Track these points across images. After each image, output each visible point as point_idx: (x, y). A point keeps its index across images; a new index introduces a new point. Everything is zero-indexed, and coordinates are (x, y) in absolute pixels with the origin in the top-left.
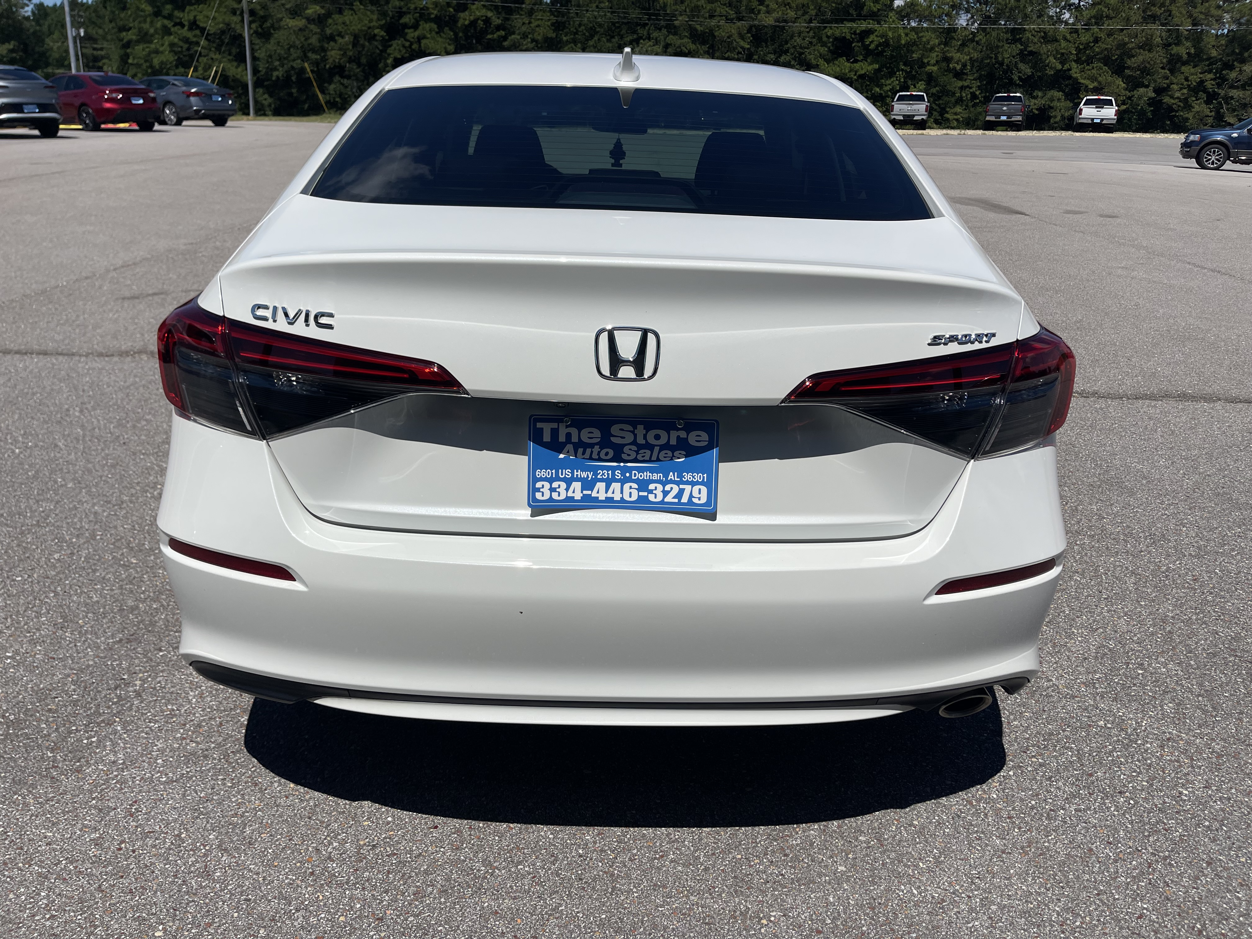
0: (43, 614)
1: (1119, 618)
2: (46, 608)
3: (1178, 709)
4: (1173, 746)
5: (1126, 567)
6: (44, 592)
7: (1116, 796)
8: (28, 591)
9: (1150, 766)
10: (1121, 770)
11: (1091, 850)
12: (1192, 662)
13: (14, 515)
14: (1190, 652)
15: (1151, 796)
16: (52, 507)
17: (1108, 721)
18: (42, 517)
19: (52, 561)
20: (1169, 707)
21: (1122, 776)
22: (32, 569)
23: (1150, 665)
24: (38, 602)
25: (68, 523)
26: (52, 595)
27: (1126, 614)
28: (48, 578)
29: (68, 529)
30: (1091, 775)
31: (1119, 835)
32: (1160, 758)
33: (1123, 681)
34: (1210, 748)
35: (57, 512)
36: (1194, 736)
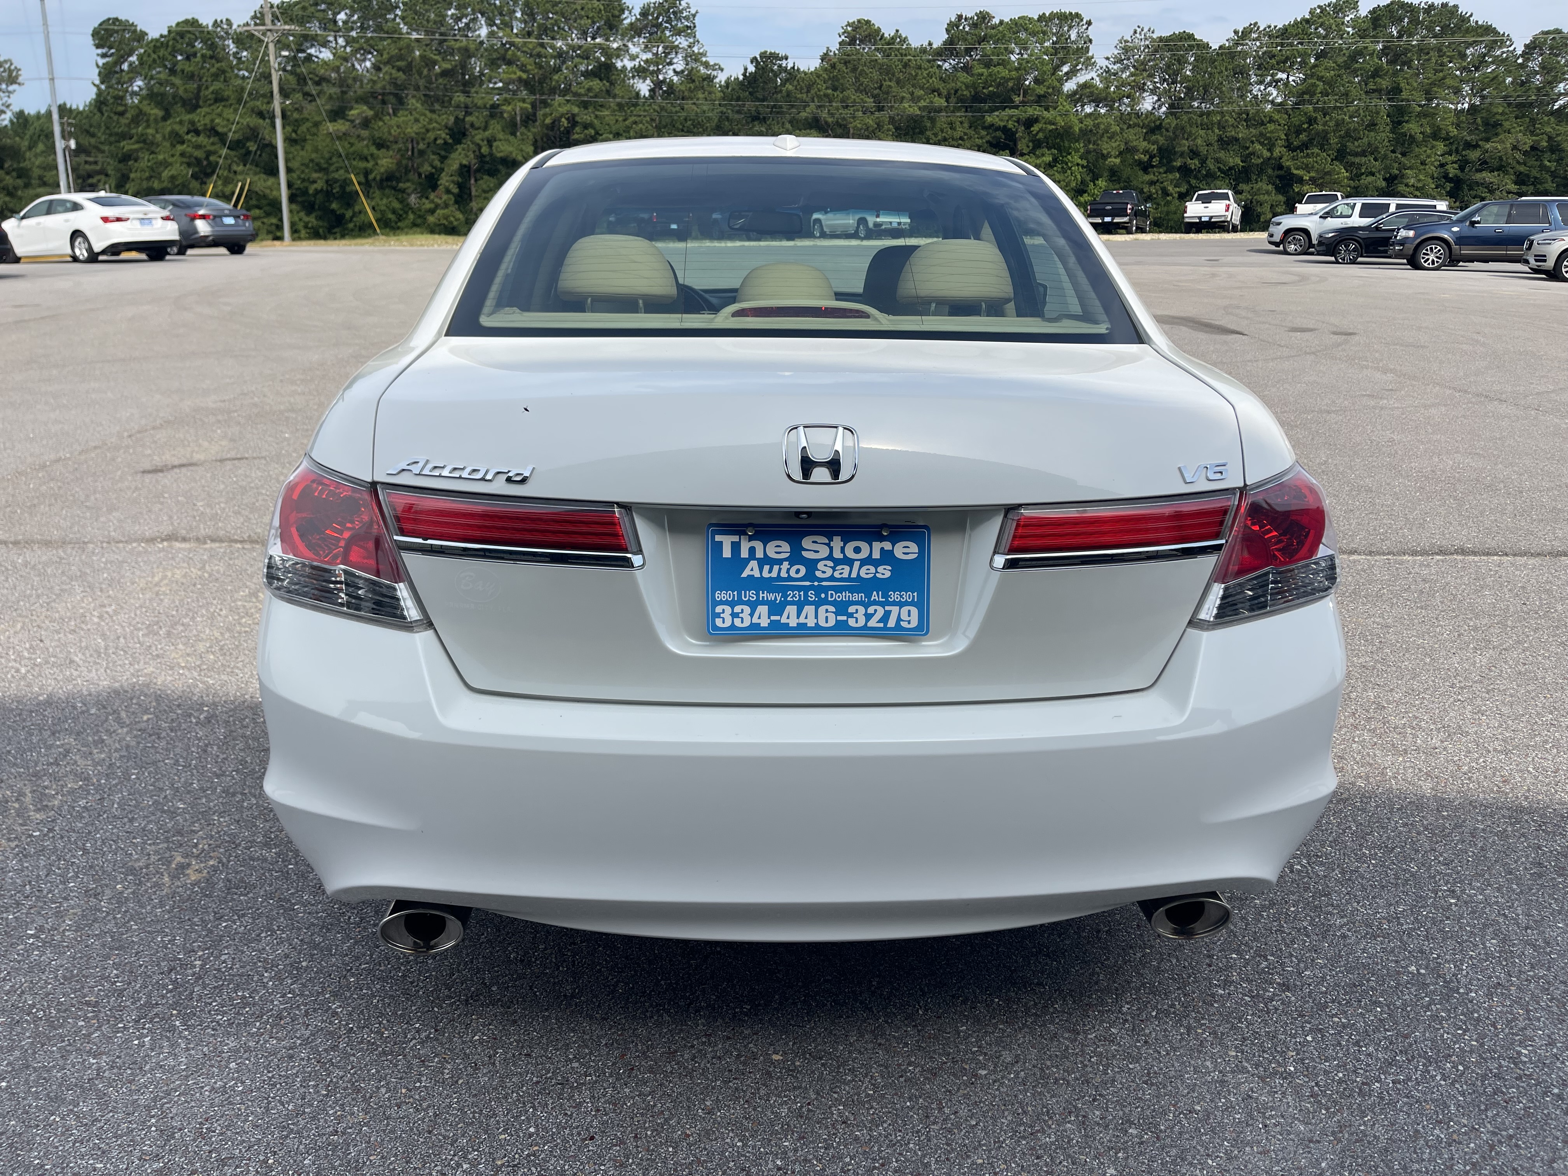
1: (1419, 833)
3: (1504, 947)
4: (1502, 994)
5: (1419, 769)
7: (1441, 1062)
9: (1478, 1020)
10: (1443, 1028)
11: (1417, 1131)
12: (1515, 887)
14: (1511, 873)
15: (1484, 1059)
17: (1420, 965)
20: (1492, 944)
21: (1445, 1035)
23: (1463, 891)
27: (1426, 829)
30: (1406, 1037)
31: (1449, 1111)
32: (1489, 1010)
33: (1433, 913)
34: (1548, 994)
36: (1526, 981)
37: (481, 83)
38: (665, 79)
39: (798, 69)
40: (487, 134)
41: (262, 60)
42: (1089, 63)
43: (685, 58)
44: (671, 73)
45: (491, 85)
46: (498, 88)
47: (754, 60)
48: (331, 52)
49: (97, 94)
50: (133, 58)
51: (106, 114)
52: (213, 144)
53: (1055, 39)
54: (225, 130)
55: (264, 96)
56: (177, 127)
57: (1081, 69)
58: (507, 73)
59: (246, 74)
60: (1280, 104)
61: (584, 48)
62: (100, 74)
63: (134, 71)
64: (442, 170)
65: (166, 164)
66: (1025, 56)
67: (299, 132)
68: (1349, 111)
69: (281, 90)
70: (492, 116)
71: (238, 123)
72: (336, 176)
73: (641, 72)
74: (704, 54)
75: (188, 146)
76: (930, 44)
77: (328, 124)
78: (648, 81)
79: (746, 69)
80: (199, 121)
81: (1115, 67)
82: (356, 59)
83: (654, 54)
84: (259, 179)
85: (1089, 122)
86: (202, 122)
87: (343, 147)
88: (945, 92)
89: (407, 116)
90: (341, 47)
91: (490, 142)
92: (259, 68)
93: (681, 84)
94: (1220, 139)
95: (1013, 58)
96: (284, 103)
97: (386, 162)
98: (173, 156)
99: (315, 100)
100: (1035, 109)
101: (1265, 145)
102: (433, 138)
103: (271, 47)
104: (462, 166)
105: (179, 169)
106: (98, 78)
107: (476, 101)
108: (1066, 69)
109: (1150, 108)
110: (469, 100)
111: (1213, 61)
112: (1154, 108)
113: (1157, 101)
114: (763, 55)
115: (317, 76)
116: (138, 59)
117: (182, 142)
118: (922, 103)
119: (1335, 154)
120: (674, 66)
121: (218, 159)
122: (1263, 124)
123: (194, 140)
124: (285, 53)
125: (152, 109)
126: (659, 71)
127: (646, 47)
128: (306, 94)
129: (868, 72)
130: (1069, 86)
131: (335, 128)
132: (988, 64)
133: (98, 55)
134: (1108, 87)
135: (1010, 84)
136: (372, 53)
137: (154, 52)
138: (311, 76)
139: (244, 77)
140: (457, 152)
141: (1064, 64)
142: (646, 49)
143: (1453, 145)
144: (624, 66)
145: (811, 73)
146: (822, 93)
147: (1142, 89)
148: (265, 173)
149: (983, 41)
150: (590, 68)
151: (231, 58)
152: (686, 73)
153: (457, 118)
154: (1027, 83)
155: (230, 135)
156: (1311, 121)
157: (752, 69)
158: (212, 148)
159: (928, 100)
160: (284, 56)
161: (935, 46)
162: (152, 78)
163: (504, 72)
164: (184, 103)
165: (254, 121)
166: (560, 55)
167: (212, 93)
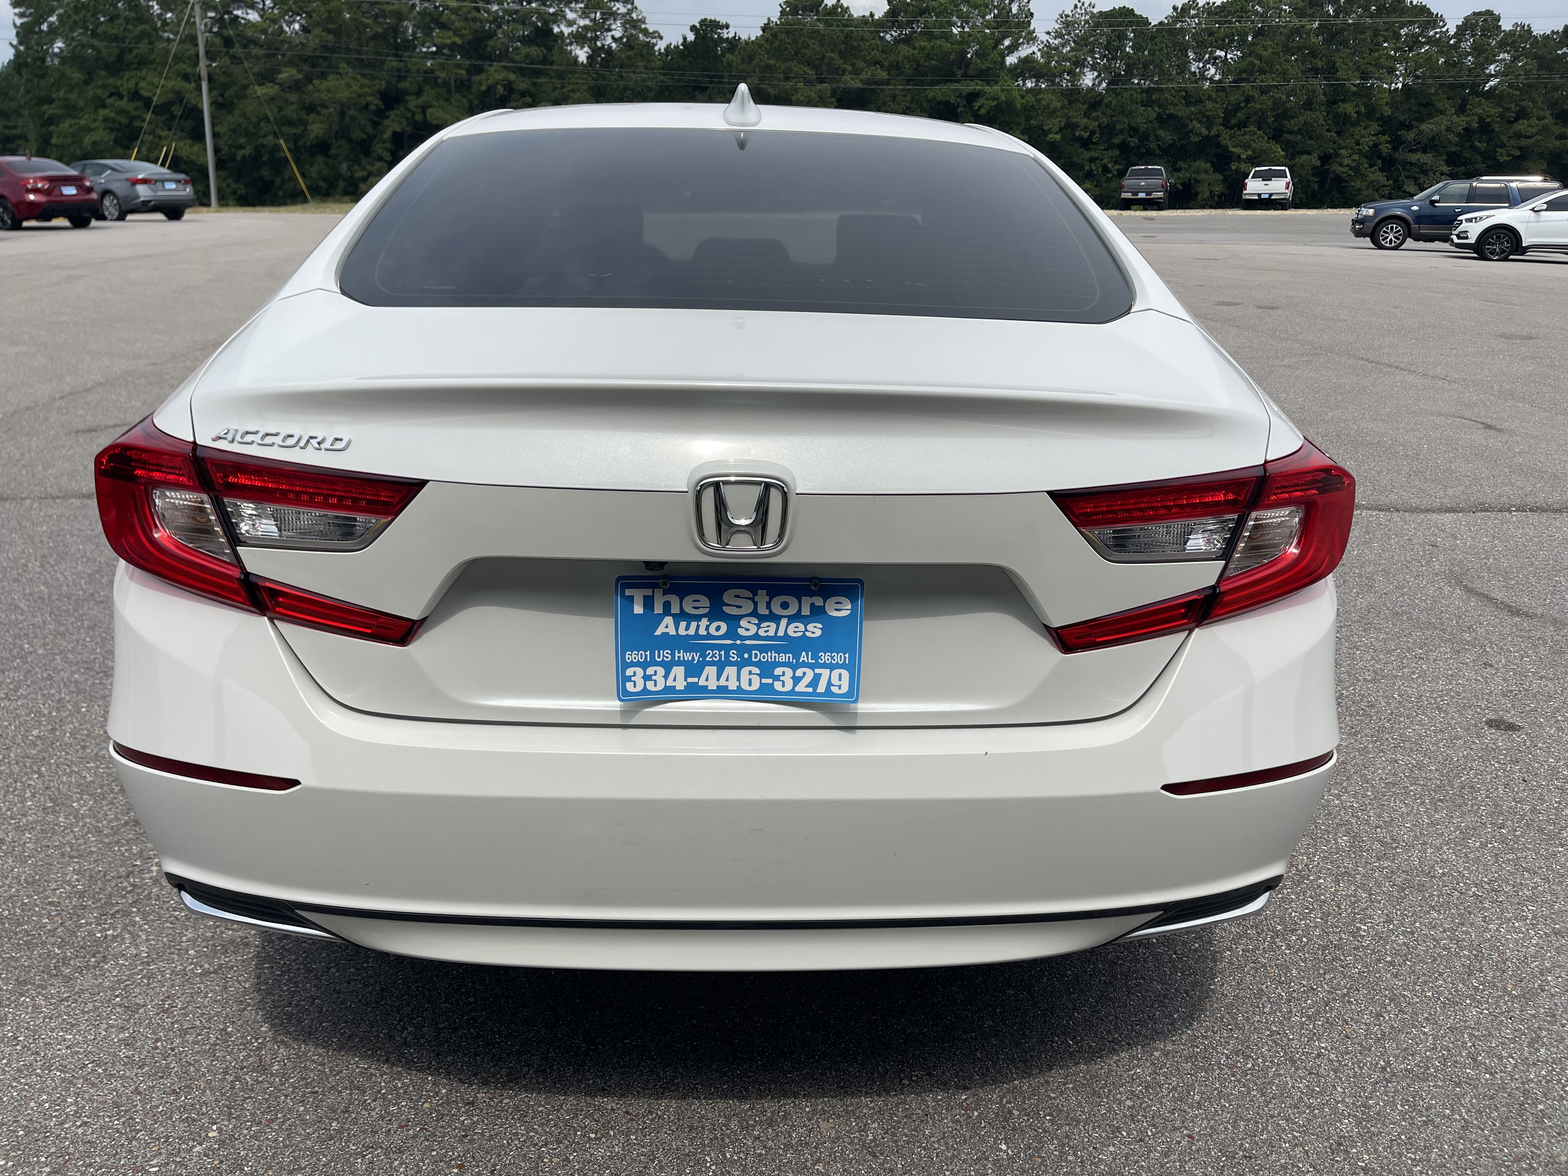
37: (415, 47)
38: (603, 45)
39: (740, 38)
40: (421, 100)
41: (188, 21)
42: (1031, 38)
43: (623, 25)
44: (609, 40)
45: (424, 50)
46: (433, 53)
47: (693, 28)
48: (259, 13)
49: (15, 55)
50: (53, 19)
51: (25, 77)
52: (136, 109)
53: (996, 11)
54: (149, 94)
55: (189, 58)
56: (99, 92)
57: (1023, 43)
58: (441, 38)
59: (171, 36)
60: (1220, 81)
61: (521, 14)
62: (18, 34)
63: (53, 32)
64: (375, 136)
65: (87, 129)
66: (967, 29)
67: (226, 95)
68: (1286, 90)
69: (207, 52)
70: (426, 81)
71: (163, 86)
72: (265, 142)
73: (580, 38)
74: (643, 21)
75: (111, 111)
76: (872, 15)
77: (256, 87)
78: (586, 49)
79: (685, 39)
80: (122, 85)
81: (1056, 42)
82: (285, 21)
83: (591, 20)
84: (185, 145)
85: (1030, 98)
86: (125, 86)
87: (271, 111)
88: (886, 64)
89: (337, 80)
90: (270, 8)
91: (424, 109)
92: (184, 29)
93: (619, 51)
94: (1159, 116)
95: (955, 31)
96: (210, 66)
97: (316, 129)
98: (95, 120)
99: (242, 63)
100: (977, 84)
101: (1203, 123)
102: (364, 103)
103: (197, 8)
104: (395, 134)
105: (101, 135)
106: (16, 39)
107: (409, 66)
108: (1007, 42)
109: (1090, 84)
110: (402, 65)
111: (1153, 38)
112: (1093, 84)
113: (1097, 77)
114: (703, 22)
115: (244, 38)
116: (58, 19)
117: (104, 106)
118: (864, 76)
119: (1273, 133)
120: (613, 33)
121: (142, 124)
122: (1201, 101)
123: (117, 104)
124: (211, 14)
125: (73, 72)
126: (597, 38)
127: (584, 13)
128: (233, 57)
129: (810, 42)
130: (1011, 60)
131: (264, 91)
132: (931, 36)
133: (16, 14)
134: (1049, 62)
135: (952, 57)
136: (301, 15)
137: (76, 13)
138: (239, 39)
139: (169, 40)
140: (390, 119)
141: (1005, 38)
142: (584, 14)
143: (1388, 126)
144: (561, 32)
145: (753, 42)
146: (763, 64)
147: (1083, 66)
148: (190, 138)
149: (924, 13)
150: (526, 33)
151: (156, 19)
152: (625, 40)
153: (388, 82)
154: (969, 56)
155: (155, 98)
156: (1249, 99)
157: (691, 37)
158: (136, 113)
159: (869, 73)
160: (211, 18)
161: (876, 17)
162: (73, 39)
163: (437, 36)
164: (107, 67)
165: (180, 84)
166: (496, 20)
167: (136, 57)
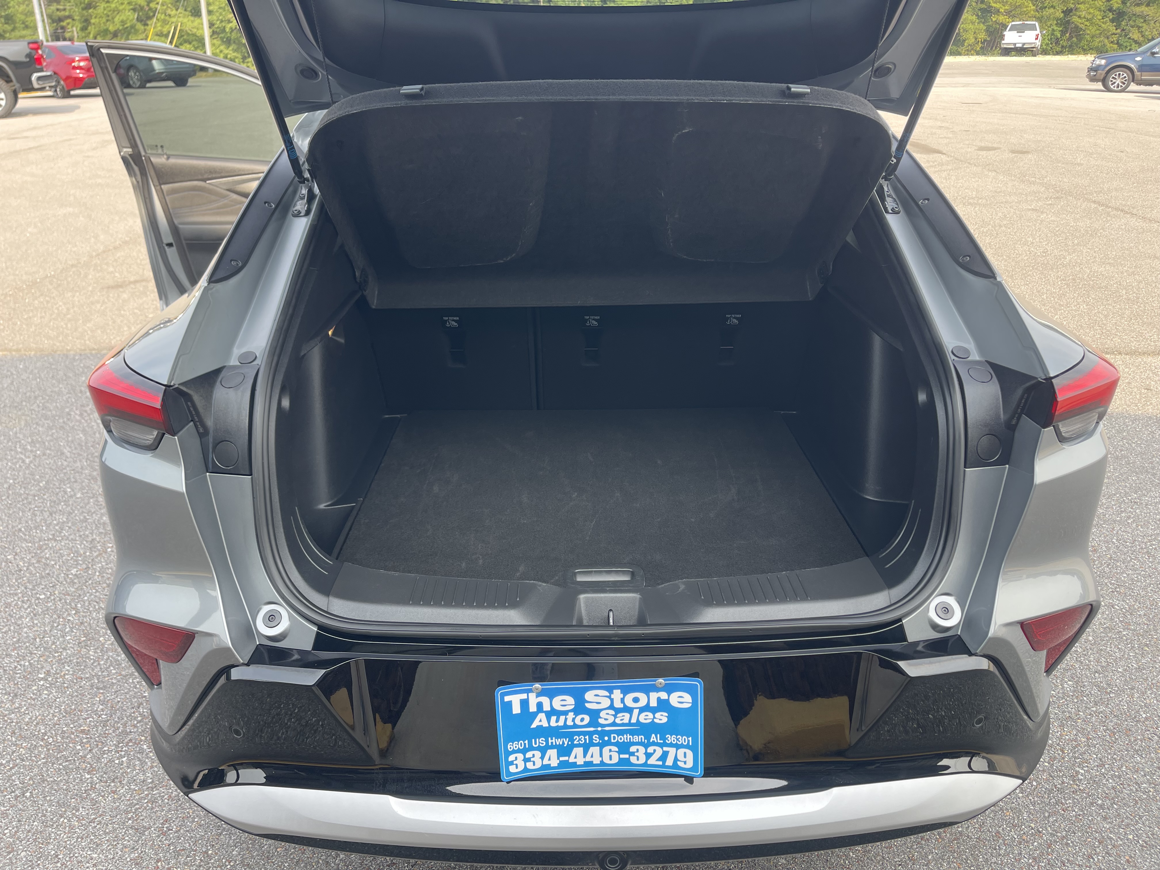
0: (67, 633)
2: (70, 627)
6: (66, 610)
8: (52, 609)
13: (31, 529)
16: (65, 520)
18: (57, 530)
19: (70, 576)
22: (53, 586)
24: (61, 620)
25: (80, 536)
26: (74, 612)
28: (68, 595)
29: (82, 543)
35: (70, 525)
